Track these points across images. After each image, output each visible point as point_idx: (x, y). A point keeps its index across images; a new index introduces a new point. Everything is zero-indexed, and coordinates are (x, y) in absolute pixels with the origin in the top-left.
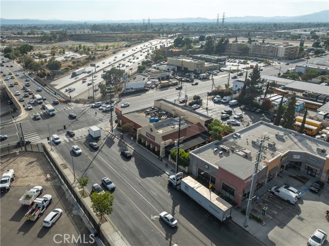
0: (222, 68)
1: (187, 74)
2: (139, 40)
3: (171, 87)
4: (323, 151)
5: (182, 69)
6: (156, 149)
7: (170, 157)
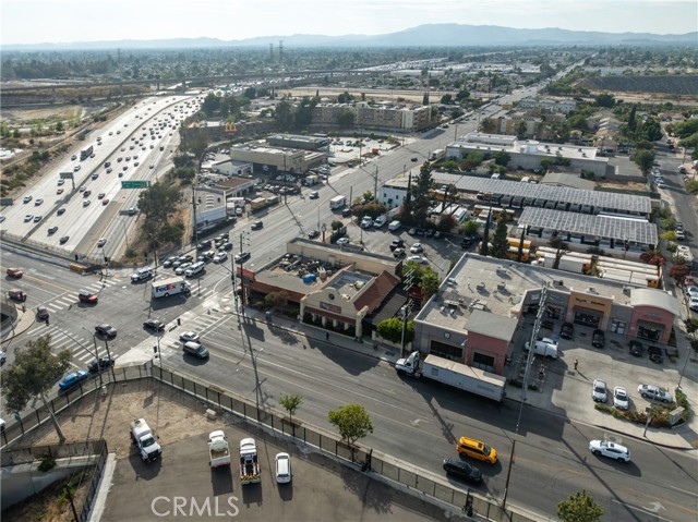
0: (330, 159)
1: (279, 178)
2: (109, 100)
3: (271, 209)
4: (561, 283)
5: (266, 168)
6: (346, 326)
7: (374, 333)
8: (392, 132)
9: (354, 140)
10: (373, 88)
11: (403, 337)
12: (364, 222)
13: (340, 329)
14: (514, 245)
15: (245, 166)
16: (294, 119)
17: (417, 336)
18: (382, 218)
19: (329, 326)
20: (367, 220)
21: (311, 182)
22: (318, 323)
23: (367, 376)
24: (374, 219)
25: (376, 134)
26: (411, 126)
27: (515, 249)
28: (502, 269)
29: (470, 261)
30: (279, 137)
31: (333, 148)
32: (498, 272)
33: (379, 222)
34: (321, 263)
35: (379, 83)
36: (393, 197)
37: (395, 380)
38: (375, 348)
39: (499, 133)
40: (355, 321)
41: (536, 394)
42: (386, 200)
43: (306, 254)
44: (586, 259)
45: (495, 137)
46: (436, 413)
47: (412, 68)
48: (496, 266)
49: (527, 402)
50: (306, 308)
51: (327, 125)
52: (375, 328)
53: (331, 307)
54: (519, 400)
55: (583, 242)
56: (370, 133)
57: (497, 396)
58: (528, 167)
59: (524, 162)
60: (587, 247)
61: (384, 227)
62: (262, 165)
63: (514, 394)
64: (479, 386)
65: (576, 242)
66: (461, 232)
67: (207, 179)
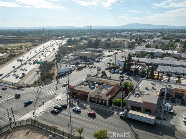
3: (83, 68)
4: (171, 86)
5: (83, 57)
6: (103, 102)
7: (112, 104)
8: (121, 48)
9: (110, 50)
10: (117, 38)
11: (122, 105)
12: (112, 71)
13: (101, 104)
14: (156, 76)
15: (77, 57)
16: (93, 45)
17: (126, 104)
18: (117, 70)
19: (98, 103)
20: (112, 70)
21: (97, 61)
22: (94, 102)
23: (110, 119)
24: (115, 70)
25: (117, 48)
26: (127, 46)
27: (157, 77)
28: (153, 82)
29: (143, 80)
30: (88, 49)
31: (104, 52)
32: (152, 83)
33: (116, 71)
34: (97, 83)
35: (118, 37)
36: (121, 64)
37: (119, 119)
38: (113, 109)
39: (151, 48)
40: (106, 100)
41: (165, 121)
42: (119, 65)
43: (92, 80)
44: (177, 79)
45: (150, 49)
46: (132, 130)
47: (127, 33)
48: (151, 82)
49: (163, 124)
50: (90, 97)
51: (103, 47)
52: (113, 102)
53: (98, 96)
54: (160, 124)
55: (175, 74)
56: (115, 48)
57: (153, 123)
58: (159, 56)
59: (158, 55)
60: (177, 76)
61: (118, 73)
62: (82, 56)
63: (158, 122)
64: (147, 120)
65: (173, 75)
66: (140, 73)
67: (64, 61)
